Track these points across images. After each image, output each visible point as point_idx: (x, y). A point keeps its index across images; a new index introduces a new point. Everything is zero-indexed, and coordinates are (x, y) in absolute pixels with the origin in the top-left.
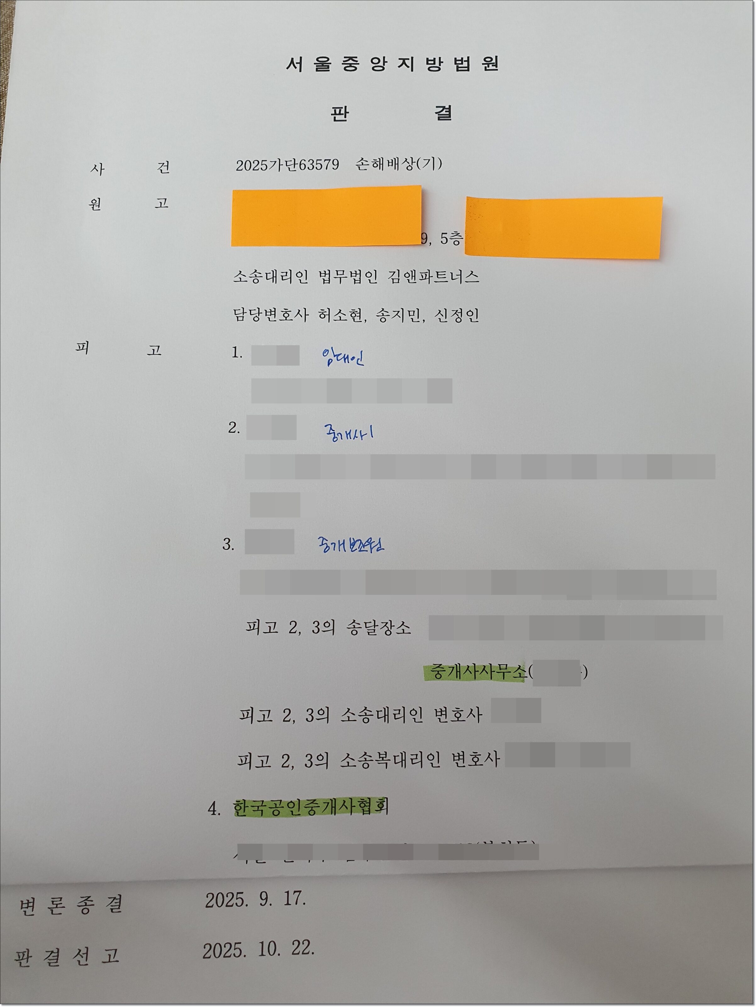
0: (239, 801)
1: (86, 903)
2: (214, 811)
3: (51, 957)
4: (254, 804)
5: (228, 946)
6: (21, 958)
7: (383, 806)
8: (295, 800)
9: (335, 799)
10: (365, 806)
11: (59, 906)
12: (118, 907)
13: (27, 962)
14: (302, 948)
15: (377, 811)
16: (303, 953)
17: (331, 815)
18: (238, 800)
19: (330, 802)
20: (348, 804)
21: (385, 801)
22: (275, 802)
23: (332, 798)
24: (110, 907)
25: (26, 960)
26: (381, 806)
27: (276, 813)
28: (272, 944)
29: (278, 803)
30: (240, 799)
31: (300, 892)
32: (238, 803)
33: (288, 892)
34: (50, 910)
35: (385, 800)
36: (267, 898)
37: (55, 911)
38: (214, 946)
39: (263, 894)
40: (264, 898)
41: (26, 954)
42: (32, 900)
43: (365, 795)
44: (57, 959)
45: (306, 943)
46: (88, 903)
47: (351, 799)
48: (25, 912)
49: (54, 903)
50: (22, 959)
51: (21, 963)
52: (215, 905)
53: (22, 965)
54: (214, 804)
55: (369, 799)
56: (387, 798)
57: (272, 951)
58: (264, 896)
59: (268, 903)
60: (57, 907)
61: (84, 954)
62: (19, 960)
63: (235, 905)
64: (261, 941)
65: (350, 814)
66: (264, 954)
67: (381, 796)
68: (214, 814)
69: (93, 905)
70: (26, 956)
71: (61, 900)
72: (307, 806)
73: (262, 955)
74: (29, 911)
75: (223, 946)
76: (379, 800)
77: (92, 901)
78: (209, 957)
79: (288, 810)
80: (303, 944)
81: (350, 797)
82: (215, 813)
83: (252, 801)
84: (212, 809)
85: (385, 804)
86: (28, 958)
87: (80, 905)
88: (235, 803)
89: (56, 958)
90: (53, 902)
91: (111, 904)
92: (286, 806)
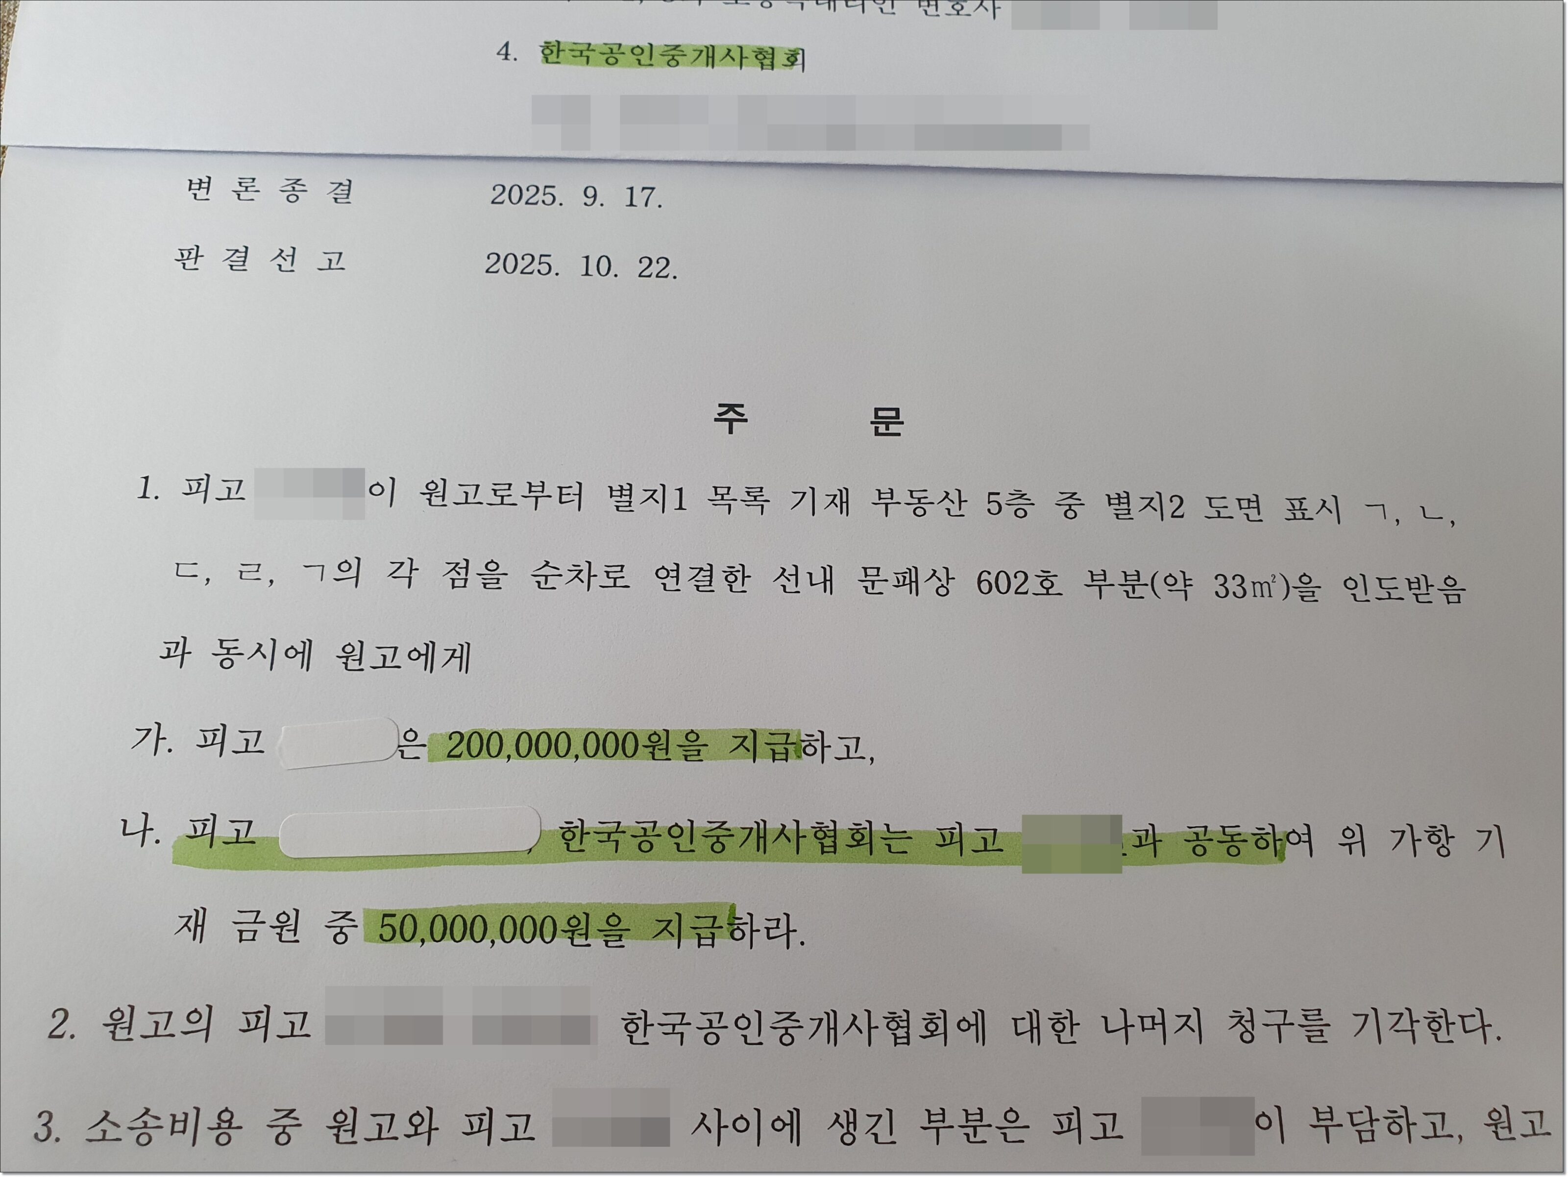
0: (549, 43)
1: (294, 188)
2: (507, 54)
3: (233, 258)
4: (575, 47)
5: (528, 259)
6: (185, 257)
7: (796, 60)
8: (644, 44)
9: (713, 47)
10: (765, 57)
11: (249, 189)
12: (346, 196)
13: (195, 263)
14: (655, 269)
15: (786, 66)
16: (657, 276)
17: (705, 68)
18: (549, 40)
19: (705, 50)
20: (736, 54)
21: (798, 54)
22: (611, 46)
23: (708, 44)
24: (333, 195)
25: (194, 260)
26: (792, 59)
27: (611, 60)
28: (604, 261)
29: (615, 48)
30: (552, 39)
31: (653, 189)
32: (547, 45)
33: (632, 189)
34: (235, 193)
35: (801, 52)
36: (595, 196)
37: (243, 195)
38: (504, 258)
39: (589, 189)
40: (592, 196)
41: (194, 253)
42: (207, 180)
43: (766, 44)
44: (244, 262)
45: (663, 262)
46: (297, 187)
47: (741, 48)
48: (195, 195)
49: (243, 184)
50: (188, 259)
51: (184, 264)
52: (507, 200)
53: (186, 267)
54: (507, 45)
55: (773, 49)
56: (803, 50)
57: (603, 270)
58: (590, 192)
59: (598, 202)
60: (246, 191)
61: (287, 256)
62: (182, 260)
63: (540, 203)
64: (585, 255)
65: (739, 68)
66: (590, 273)
67: (793, 47)
68: (506, 58)
69: (306, 191)
70: (193, 255)
71: (253, 182)
72: (664, 53)
73: (587, 274)
74: (202, 194)
75: (519, 259)
76: (790, 51)
77: (303, 185)
78: (497, 272)
79: (633, 58)
80: (658, 262)
81: (740, 44)
82: (509, 57)
83: (571, 42)
84: (504, 51)
85: (800, 57)
86: (196, 258)
87: (283, 189)
88: (543, 44)
89: (243, 259)
90: (240, 183)
91: (336, 192)
92: (628, 52)
